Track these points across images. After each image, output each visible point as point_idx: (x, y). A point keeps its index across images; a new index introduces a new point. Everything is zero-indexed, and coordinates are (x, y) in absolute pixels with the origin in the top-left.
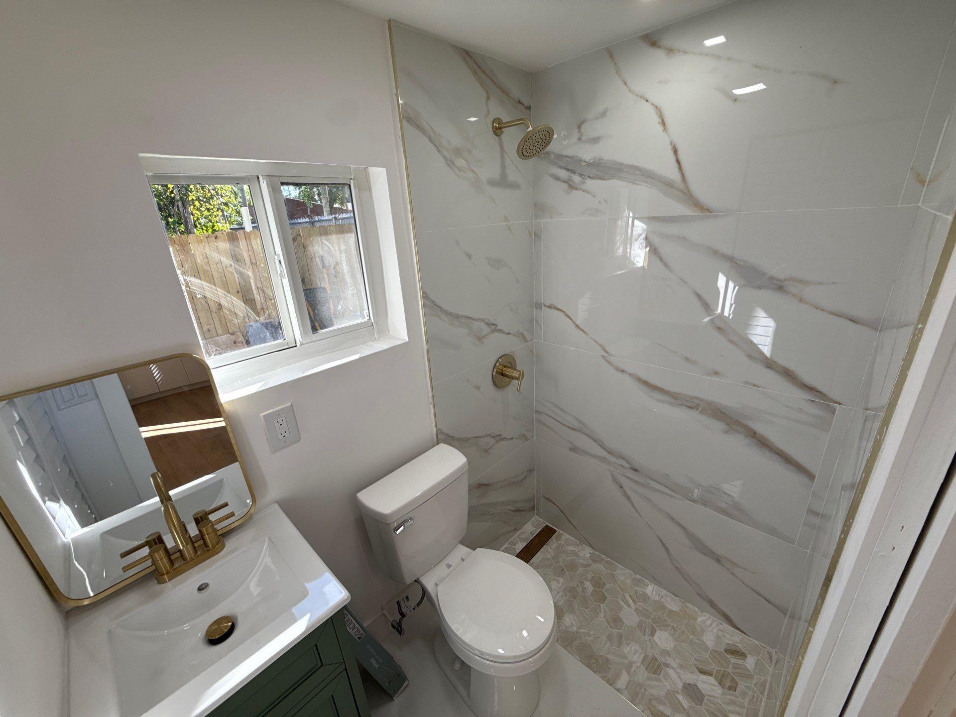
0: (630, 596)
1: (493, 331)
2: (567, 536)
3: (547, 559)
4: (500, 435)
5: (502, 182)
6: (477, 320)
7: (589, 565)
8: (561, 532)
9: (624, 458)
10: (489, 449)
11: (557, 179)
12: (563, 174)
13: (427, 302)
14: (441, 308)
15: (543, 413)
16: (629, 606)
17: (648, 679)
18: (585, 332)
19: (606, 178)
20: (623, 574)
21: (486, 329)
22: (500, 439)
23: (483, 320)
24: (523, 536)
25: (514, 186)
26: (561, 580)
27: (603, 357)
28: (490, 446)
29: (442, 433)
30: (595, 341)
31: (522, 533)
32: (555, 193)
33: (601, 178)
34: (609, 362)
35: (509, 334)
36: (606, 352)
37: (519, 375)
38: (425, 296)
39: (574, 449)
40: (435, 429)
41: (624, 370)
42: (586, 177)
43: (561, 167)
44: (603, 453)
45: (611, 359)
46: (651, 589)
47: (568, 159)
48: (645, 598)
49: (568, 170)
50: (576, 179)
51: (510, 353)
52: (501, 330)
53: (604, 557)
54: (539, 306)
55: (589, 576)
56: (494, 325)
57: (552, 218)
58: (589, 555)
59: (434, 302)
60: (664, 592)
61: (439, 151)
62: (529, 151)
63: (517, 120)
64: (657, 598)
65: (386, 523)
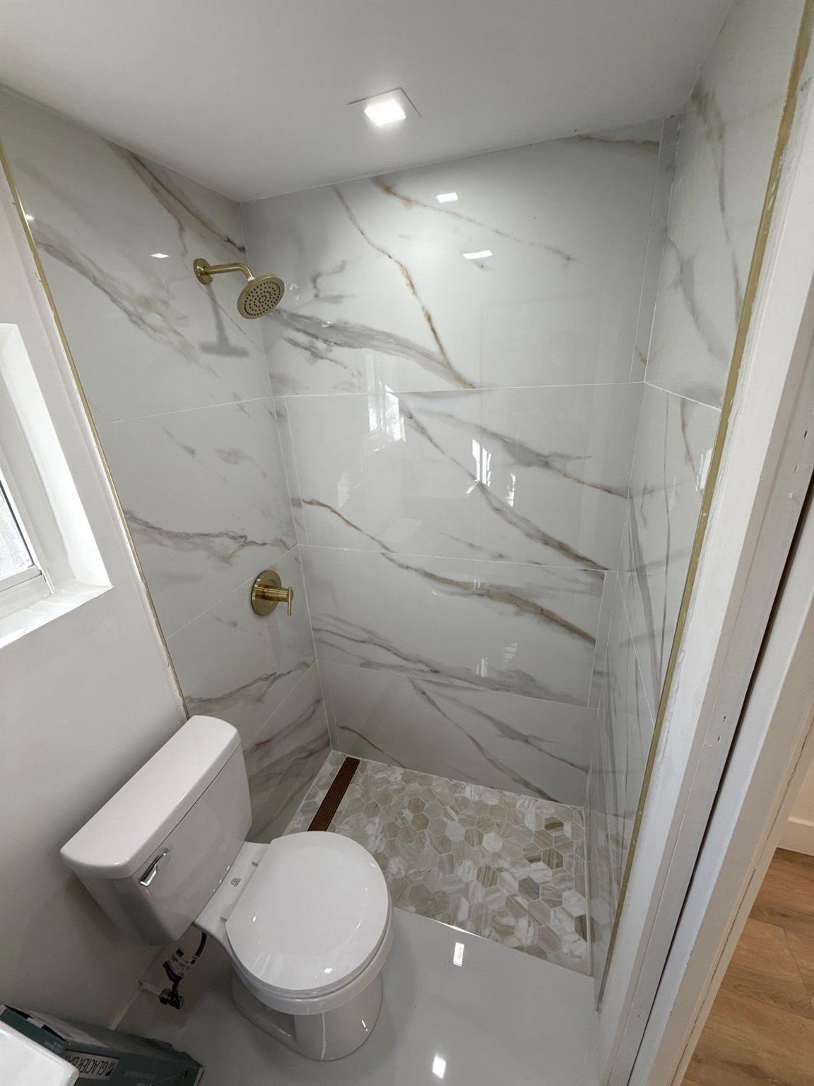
0: (451, 807)
1: (243, 546)
2: (374, 762)
3: (358, 800)
4: (275, 673)
5: (222, 347)
6: (218, 536)
7: (403, 789)
8: (365, 760)
9: (422, 662)
10: (263, 695)
11: (296, 344)
12: (302, 338)
13: (135, 526)
14: (159, 530)
15: (322, 630)
16: (452, 819)
17: (487, 895)
18: (358, 529)
19: (355, 345)
20: (440, 785)
21: (233, 546)
22: (274, 678)
23: (226, 534)
24: (321, 783)
25: (241, 353)
26: (377, 820)
27: (383, 554)
28: (262, 692)
30: (372, 538)
31: (320, 779)
32: (294, 361)
33: (350, 346)
34: (391, 560)
35: (264, 544)
36: (387, 549)
37: (288, 595)
38: (129, 517)
39: (366, 664)
40: (180, 698)
41: (409, 565)
42: (332, 343)
43: (298, 330)
44: (400, 662)
45: (393, 556)
46: (470, 791)
47: (306, 320)
48: (465, 803)
49: (308, 334)
50: (320, 345)
51: (271, 569)
52: (253, 542)
53: (416, 772)
54: (297, 503)
55: (406, 802)
56: (243, 537)
57: (297, 394)
58: (400, 777)
59: (146, 524)
60: (482, 787)
61: (114, 301)
62: (253, 307)
63: (230, 265)
64: (477, 799)
65: (130, 877)
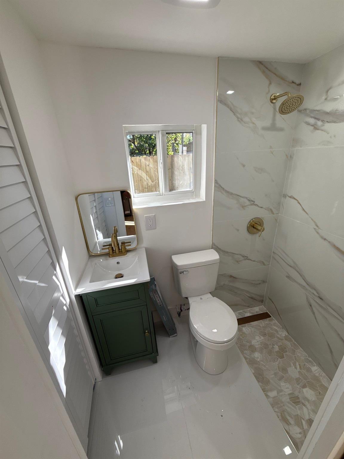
0: (299, 365)
1: (252, 205)
2: (276, 322)
3: (260, 326)
4: (248, 257)
5: (273, 128)
6: (243, 197)
7: (282, 340)
8: (274, 318)
9: (315, 290)
10: (240, 261)
11: (308, 124)
12: (312, 121)
13: (217, 185)
14: (223, 189)
15: (276, 254)
16: (296, 368)
17: (289, 403)
18: (307, 214)
19: (337, 122)
20: (301, 353)
21: (248, 203)
22: (247, 258)
23: (246, 198)
24: (251, 311)
25: (281, 130)
26: (262, 338)
27: (315, 229)
28: (240, 260)
29: (215, 245)
30: (312, 219)
31: (251, 310)
32: (305, 132)
33: (335, 122)
34: (318, 233)
35: (262, 208)
36: (317, 226)
37: (261, 229)
38: (216, 182)
39: (288, 277)
40: (211, 242)
41: (326, 238)
42: (326, 122)
43: (312, 117)
44: (304, 284)
45: (320, 231)
46: (315, 369)
47: (316, 112)
48: (309, 370)
49: (315, 118)
50: (319, 123)
51: (261, 218)
52: (257, 205)
53: (293, 340)
54: (285, 196)
55: (280, 344)
56: (253, 201)
57: (301, 147)
58: (284, 335)
59: (220, 185)
61: (235, 114)
62: (286, 109)
63: (284, 93)
64: (317, 375)
65: (178, 269)
